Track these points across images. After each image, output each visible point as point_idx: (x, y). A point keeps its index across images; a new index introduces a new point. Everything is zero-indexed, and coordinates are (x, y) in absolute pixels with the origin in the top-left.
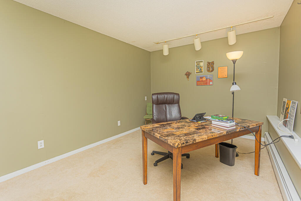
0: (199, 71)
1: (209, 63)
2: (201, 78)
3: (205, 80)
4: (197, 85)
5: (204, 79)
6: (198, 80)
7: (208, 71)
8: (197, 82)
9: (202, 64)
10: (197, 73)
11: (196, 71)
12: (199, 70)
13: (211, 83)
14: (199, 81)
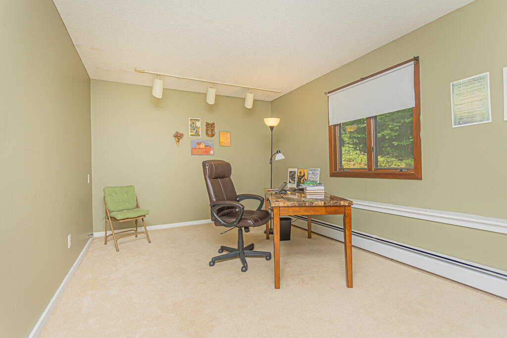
0: (194, 134)
1: (208, 124)
2: (198, 144)
3: (204, 147)
4: (192, 154)
5: (202, 146)
6: (193, 147)
7: (207, 134)
8: (192, 149)
9: (198, 124)
10: (191, 135)
11: (190, 133)
12: (195, 131)
13: (212, 152)
14: (195, 148)
